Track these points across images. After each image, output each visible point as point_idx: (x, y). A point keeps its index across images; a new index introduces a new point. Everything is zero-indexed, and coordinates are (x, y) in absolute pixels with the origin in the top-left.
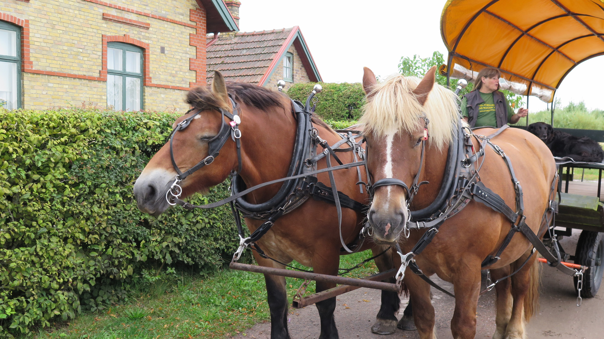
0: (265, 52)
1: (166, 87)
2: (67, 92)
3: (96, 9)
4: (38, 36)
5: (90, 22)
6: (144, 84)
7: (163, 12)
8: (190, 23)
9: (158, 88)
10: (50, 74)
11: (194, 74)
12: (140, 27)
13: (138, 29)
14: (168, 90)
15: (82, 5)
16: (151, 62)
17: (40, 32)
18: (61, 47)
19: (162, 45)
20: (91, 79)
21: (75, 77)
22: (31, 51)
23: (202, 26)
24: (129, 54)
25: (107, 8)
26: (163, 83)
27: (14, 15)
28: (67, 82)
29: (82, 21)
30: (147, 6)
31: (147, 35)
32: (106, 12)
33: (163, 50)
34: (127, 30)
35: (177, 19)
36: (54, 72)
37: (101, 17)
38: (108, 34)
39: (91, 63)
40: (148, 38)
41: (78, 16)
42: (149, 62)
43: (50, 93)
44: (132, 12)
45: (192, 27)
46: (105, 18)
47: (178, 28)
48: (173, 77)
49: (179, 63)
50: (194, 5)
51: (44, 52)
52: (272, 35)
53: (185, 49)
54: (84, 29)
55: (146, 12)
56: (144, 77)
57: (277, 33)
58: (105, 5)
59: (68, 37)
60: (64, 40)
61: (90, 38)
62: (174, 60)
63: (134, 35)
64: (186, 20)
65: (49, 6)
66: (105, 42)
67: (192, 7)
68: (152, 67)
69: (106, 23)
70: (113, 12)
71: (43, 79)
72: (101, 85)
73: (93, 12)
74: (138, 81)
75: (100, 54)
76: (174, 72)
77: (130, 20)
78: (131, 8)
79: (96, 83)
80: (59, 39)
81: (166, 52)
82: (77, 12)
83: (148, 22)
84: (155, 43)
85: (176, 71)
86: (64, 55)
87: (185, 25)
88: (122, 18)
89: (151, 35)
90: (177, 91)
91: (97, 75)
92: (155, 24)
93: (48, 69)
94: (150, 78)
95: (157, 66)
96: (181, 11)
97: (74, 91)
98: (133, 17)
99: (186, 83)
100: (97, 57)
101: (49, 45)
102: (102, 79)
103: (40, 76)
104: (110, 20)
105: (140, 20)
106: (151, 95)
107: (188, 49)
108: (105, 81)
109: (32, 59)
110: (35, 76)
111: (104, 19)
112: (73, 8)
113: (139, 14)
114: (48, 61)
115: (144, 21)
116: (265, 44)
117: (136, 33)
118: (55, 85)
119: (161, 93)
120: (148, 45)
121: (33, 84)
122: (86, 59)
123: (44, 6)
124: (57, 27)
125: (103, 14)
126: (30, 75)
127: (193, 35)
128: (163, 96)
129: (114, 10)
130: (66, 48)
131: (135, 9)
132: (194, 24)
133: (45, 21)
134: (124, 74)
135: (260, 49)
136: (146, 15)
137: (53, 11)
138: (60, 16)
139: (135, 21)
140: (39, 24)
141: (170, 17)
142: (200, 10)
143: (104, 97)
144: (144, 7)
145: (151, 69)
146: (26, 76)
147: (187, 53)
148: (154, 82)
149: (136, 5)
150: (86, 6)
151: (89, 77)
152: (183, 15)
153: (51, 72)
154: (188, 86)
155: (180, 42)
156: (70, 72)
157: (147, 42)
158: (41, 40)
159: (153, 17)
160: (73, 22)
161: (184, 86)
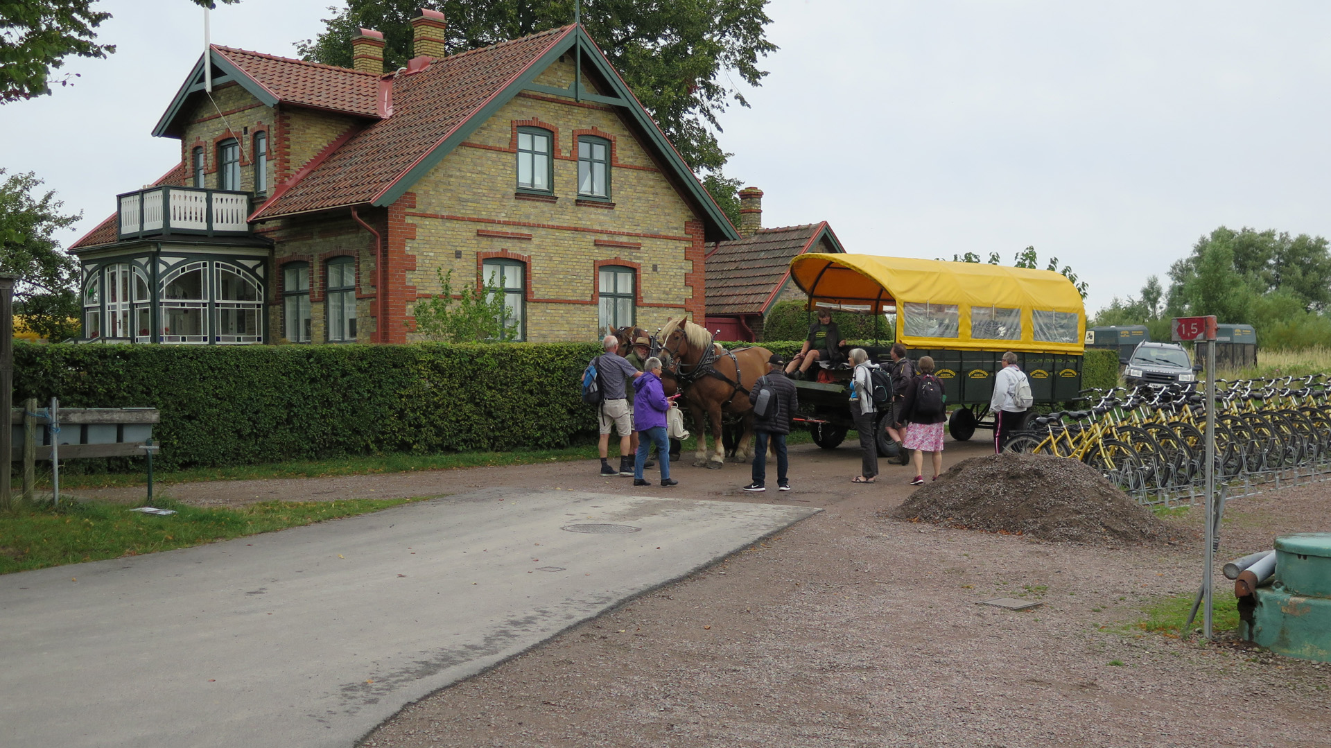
0: (784, 255)
1: (659, 306)
2: (562, 317)
3: (588, 237)
4: (539, 268)
5: (583, 250)
6: (635, 304)
7: (656, 229)
8: (685, 236)
9: (651, 307)
10: (548, 301)
11: (690, 290)
12: (630, 248)
13: (629, 250)
14: (661, 309)
15: (575, 236)
16: (642, 281)
17: (540, 265)
18: (557, 276)
19: (655, 263)
20: (583, 303)
21: (569, 302)
22: (533, 282)
23: (700, 236)
24: (620, 276)
25: (599, 234)
26: (655, 302)
27: (519, 252)
28: (562, 309)
29: (575, 250)
30: (638, 225)
31: (639, 255)
32: (597, 238)
33: (655, 268)
34: (618, 253)
35: (670, 234)
36: (552, 299)
37: (592, 244)
38: (600, 259)
39: (584, 288)
40: (639, 258)
41: (573, 246)
42: (640, 281)
43: (548, 318)
44: (623, 234)
45: (687, 240)
46: (597, 244)
47: (671, 244)
48: (667, 294)
49: (673, 280)
50: (690, 217)
51: (544, 282)
52: (797, 233)
53: (679, 264)
54: (578, 257)
55: (637, 232)
56: (635, 297)
57: (801, 230)
58: (596, 232)
59: (563, 266)
60: (560, 270)
61: (583, 264)
62: (667, 277)
63: (625, 256)
64: (681, 233)
65: (547, 240)
66: (597, 267)
67: (687, 220)
68: (644, 286)
69: (598, 249)
70: (605, 238)
71: (542, 306)
72: (592, 308)
73: (586, 240)
74: (629, 302)
75: (592, 278)
76: (667, 289)
77: (621, 243)
78: (622, 230)
79: (588, 306)
80: (556, 269)
81: (659, 270)
82: (571, 242)
83: (640, 241)
84: (646, 262)
85: (670, 289)
86: (560, 283)
87: (680, 239)
88: (613, 242)
89: (642, 255)
90: (670, 309)
91: (589, 299)
92: (647, 243)
93: (547, 297)
94: (642, 298)
95: (649, 285)
96: (675, 225)
97: (568, 315)
98: (624, 239)
99: (681, 300)
100: (589, 281)
101: (547, 276)
102: (594, 302)
103: (540, 304)
104: (602, 245)
105: (631, 241)
106: (643, 314)
107: (683, 264)
108: (597, 304)
109: (533, 289)
110: (536, 304)
111: (595, 245)
112: (568, 239)
113: (629, 235)
114: (547, 290)
115: (635, 242)
116: (787, 245)
117: (626, 254)
118: (552, 311)
119: (653, 312)
120: (639, 264)
121: (534, 311)
122: (579, 285)
123: (543, 241)
124: (554, 259)
125: (595, 241)
126: (532, 304)
127: (689, 248)
128: (655, 315)
129: (605, 235)
130: (561, 277)
131: (626, 231)
132: (690, 236)
133: (543, 254)
134: (615, 296)
135: (780, 251)
136: (638, 235)
137: (550, 244)
138: (557, 248)
139: (625, 243)
140: (539, 258)
141: (663, 233)
142: (697, 221)
143: (596, 320)
144: (635, 227)
145: (642, 288)
146: (529, 305)
147: (682, 268)
148: (646, 301)
149: (627, 227)
150: (579, 236)
151: (582, 301)
152: (677, 229)
153: (548, 299)
154: (683, 303)
155: (674, 257)
156: (565, 298)
157: (638, 261)
158: (541, 272)
159: (645, 236)
160: (568, 252)
161: (679, 303)
